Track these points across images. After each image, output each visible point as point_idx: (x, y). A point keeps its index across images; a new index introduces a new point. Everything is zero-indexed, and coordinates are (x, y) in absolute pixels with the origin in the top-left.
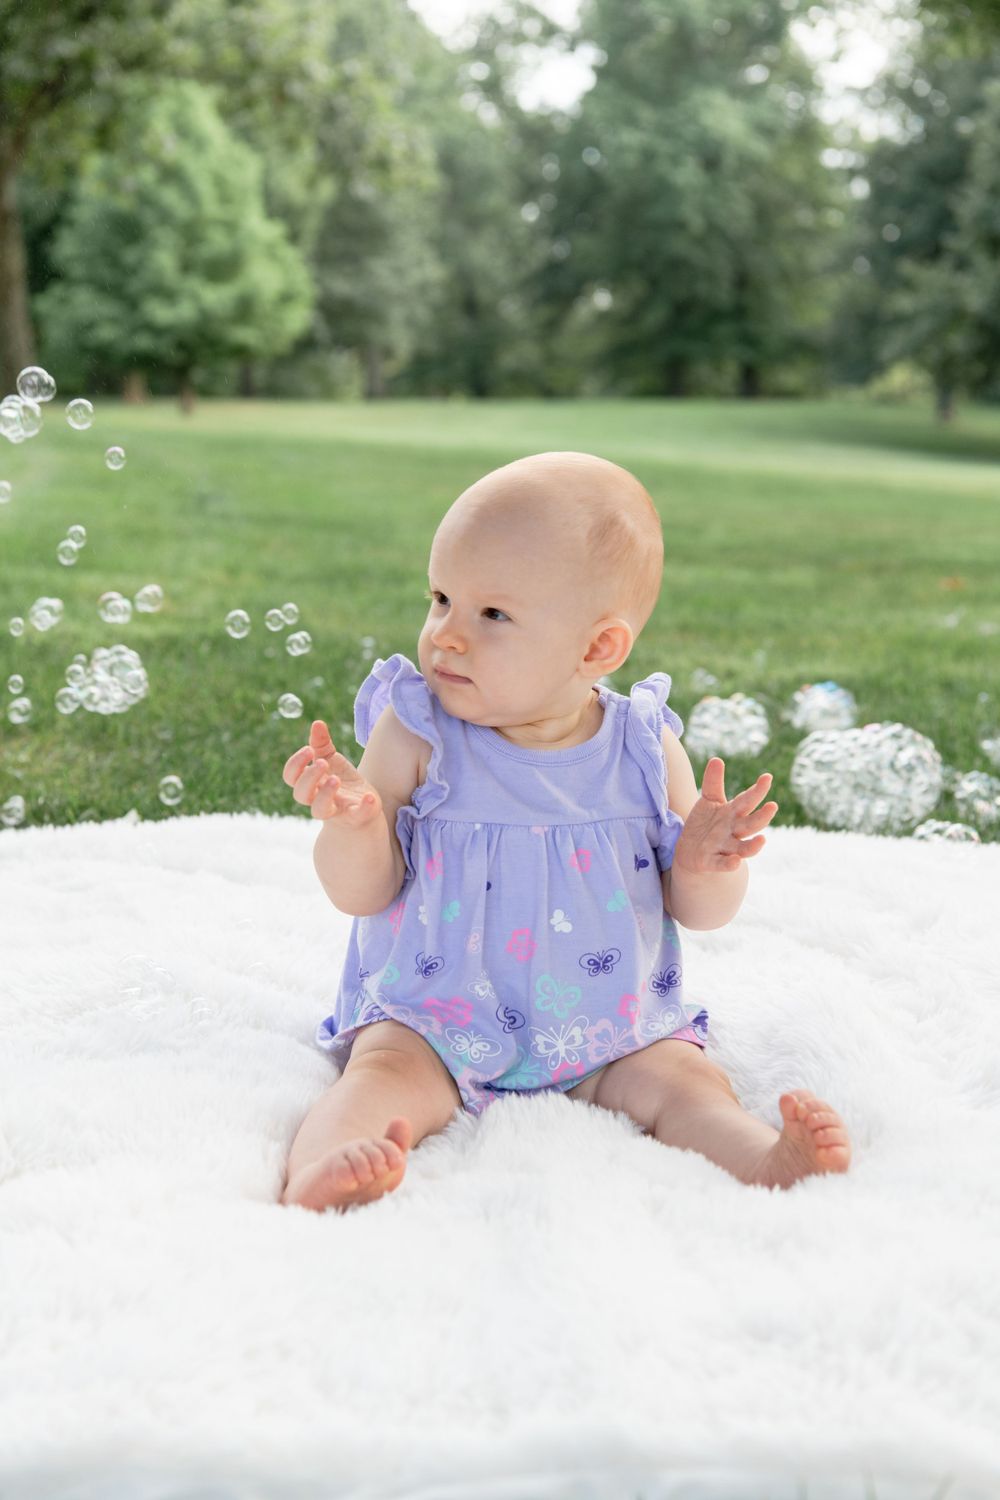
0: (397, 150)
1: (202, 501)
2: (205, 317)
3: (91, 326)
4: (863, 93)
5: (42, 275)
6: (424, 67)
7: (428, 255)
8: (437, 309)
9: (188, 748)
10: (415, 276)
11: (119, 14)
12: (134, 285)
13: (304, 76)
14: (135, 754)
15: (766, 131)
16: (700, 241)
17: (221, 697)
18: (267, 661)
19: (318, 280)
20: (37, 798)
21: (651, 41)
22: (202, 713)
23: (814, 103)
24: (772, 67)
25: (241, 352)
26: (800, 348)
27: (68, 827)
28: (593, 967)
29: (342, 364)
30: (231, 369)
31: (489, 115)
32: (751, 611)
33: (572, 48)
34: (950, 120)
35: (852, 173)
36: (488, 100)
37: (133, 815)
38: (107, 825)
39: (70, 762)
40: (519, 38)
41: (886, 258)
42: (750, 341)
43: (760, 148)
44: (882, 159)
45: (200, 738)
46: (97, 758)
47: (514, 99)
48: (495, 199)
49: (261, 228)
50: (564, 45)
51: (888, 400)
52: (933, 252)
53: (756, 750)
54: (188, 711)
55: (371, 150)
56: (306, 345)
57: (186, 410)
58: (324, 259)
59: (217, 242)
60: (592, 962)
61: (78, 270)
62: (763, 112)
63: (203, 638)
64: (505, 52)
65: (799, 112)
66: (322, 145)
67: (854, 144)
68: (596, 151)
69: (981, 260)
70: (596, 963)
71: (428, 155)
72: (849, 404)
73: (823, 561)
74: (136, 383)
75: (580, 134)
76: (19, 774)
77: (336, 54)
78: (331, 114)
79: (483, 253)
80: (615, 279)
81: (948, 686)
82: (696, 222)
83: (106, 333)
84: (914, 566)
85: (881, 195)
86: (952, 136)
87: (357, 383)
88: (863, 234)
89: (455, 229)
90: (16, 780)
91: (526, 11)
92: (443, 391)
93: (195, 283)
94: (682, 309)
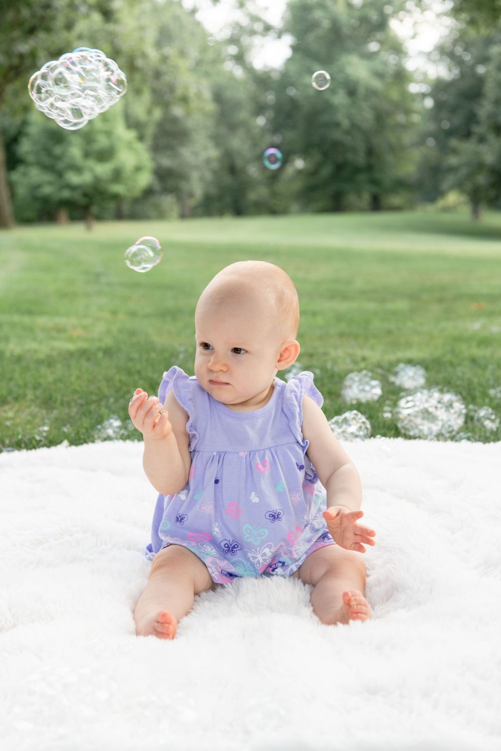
0: (192, 92)
1: (98, 276)
2: (97, 180)
3: (38, 186)
4: (429, 54)
5: (13, 162)
6: (204, 49)
7: (210, 144)
8: (215, 172)
9: (93, 407)
10: (204, 155)
11: (48, 30)
12: (60, 165)
13: (144, 55)
14: (67, 411)
15: (380, 75)
16: (347, 133)
17: (109, 380)
18: (131, 360)
19: (154, 159)
20: (18, 435)
21: (319, 32)
22: (99, 389)
23: (404, 61)
24: (381, 42)
25: (116, 197)
26: (401, 185)
27: (33, 451)
28: (272, 518)
29: (168, 201)
30: (112, 206)
31: (239, 72)
32: (377, 325)
33: (279, 37)
34: (473, 67)
35: (424, 96)
36: (237, 64)
37: (66, 443)
38: (53, 449)
39: (34, 416)
40: (253, 33)
41: (443, 137)
42: (375, 182)
43: (377, 84)
44: (439, 87)
45: (98, 402)
46: (47, 413)
47: (251, 63)
48: (243, 115)
49: (124, 134)
50: (275, 35)
51: (446, 209)
52: (467, 135)
53: (376, 398)
54: (92, 387)
55: (179, 92)
56: (148, 192)
57: (89, 228)
58: (157, 148)
59: (102, 142)
60: (271, 516)
61: (31, 158)
62: (377, 65)
63: (99, 349)
64: (245, 40)
65: (396, 65)
66: (154, 91)
67: (425, 80)
68: (293, 88)
69: (491, 137)
70: (273, 516)
71: (207, 95)
72: (427, 212)
73: (413, 297)
74: (63, 214)
75: (285, 81)
76: (8, 423)
77: (159, 44)
78: (158, 75)
79: (237, 142)
80: (305, 152)
81: (474, 361)
82: (346, 123)
83: (47, 190)
84: (459, 297)
85: (439, 105)
86: (474, 75)
87: (176, 210)
88: (431, 126)
89: (223, 130)
90: (8, 427)
91: (255, 19)
92: (220, 213)
93: (91, 163)
94: (340, 167)
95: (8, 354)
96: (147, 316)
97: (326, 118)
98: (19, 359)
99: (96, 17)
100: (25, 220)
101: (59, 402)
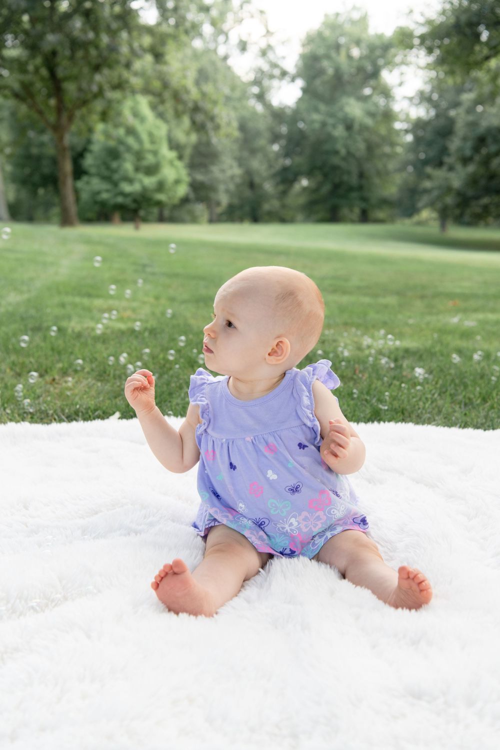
0: (224, 121)
1: (144, 266)
2: (145, 189)
3: (99, 193)
4: (411, 99)
5: (79, 172)
6: (233, 88)
7: (235, 164)
8: (238, 186)
10: (229, 173)
11: (110, 67)
12: (116, 177)
13: (187, 92)
15: (372, 115)
16: (344, 159)
19: (189, 175)
20: (76, 405)
21: (325, 78)
23: (391, 103)
24: (374, 88)
25: (159, 204)
26: (385, 202)
28: (291, 492)
29: (200, 208)
30: (155, 211)
31: (259, 108)
32: (372, 315)
33: (293, 80)
34: (447, 110)
35: (406, 131)
36: (259, 102)
37: (118, 414)
39: (90, 388)
40: (272, 77)
41: (420, 166)
42: (364, 199)
43: (369, 122)
44: (418, 126)
46: (102, 385)
47: (270, 101)
48: (262, 142)
49: (167, 153)
50: (290, 79)
51: (420, 223)
52: (440, 164)
56: (185, 201)
57: (137, 228)
58: (193, 166)
59: (150, 159)
60: (290, 489)
61: (93, 170)
62: (370, 106)
63: (147, 329)
64: (266, 82)
65: (385, 106)
67: (407, 120)
68: (303, 122)
69: (459, 167)
70: (292, 490)
71: (235, 124)
72: (404, 225)
73: (399, 293)
74: (117, 216)
75: (296, 116)
76: (69, 393)
77: (197, 83)
78: (197, 108)
79: (257, 164)
80: (309, 174)
81: (459, 350)
82: (343, 152)
83: (105, 196)
84: (437, 295)
85: (418, 140)
86: (447, 117)
87: (206, 216)
88: (411, 157)
89: (246, 154)
90: (68, 396)
91: (274, 65)
92: (241, 220)
93: (140, 176)
94: (336, 187)
95: (70, 331)
96: (184, 302)
97: (327, 147)
98: (79, 336)
99: (149, 58)
100: (87, 220)
101: (112, 375)
